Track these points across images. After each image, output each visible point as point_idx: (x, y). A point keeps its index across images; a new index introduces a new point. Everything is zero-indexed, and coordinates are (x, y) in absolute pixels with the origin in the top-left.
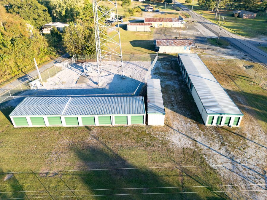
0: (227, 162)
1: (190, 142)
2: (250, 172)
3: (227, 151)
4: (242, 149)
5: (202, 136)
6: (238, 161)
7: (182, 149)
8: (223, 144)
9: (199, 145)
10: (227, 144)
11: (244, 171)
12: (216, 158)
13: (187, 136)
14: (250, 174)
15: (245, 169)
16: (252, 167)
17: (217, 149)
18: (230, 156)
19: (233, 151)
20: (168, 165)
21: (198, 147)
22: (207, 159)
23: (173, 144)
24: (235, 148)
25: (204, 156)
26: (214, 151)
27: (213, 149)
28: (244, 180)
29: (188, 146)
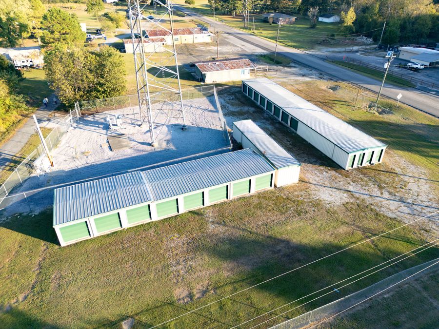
0: (401, 206)
1: (345, 195)
2: (429, 209)
3: (390, 193)
4: (403, 187)
5: (352, 183)
6: (409, 201)
7: (342, 206)
8: (380, 188)
9: (357, 195)
10: (385, 185)
11: (423, 211)
12: (386, 205)
13: (336, 188)
14: (432, 213)
15: (422, 209)
16: (428, 204)
17: (379, 195)
18: (398, 198)
19: (397, 192)
20: (343, 229)
21: (358, 199)
22: (378, 209)
23: (328, 202)
24: (396, 188)
25: (372, 207)
26: (378, 198)
27: (375, 195)
28: (430, 220)
29: (347, 200)
